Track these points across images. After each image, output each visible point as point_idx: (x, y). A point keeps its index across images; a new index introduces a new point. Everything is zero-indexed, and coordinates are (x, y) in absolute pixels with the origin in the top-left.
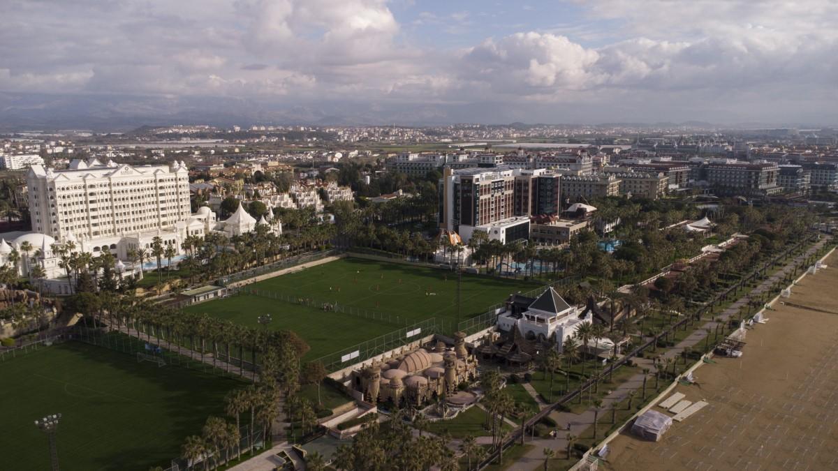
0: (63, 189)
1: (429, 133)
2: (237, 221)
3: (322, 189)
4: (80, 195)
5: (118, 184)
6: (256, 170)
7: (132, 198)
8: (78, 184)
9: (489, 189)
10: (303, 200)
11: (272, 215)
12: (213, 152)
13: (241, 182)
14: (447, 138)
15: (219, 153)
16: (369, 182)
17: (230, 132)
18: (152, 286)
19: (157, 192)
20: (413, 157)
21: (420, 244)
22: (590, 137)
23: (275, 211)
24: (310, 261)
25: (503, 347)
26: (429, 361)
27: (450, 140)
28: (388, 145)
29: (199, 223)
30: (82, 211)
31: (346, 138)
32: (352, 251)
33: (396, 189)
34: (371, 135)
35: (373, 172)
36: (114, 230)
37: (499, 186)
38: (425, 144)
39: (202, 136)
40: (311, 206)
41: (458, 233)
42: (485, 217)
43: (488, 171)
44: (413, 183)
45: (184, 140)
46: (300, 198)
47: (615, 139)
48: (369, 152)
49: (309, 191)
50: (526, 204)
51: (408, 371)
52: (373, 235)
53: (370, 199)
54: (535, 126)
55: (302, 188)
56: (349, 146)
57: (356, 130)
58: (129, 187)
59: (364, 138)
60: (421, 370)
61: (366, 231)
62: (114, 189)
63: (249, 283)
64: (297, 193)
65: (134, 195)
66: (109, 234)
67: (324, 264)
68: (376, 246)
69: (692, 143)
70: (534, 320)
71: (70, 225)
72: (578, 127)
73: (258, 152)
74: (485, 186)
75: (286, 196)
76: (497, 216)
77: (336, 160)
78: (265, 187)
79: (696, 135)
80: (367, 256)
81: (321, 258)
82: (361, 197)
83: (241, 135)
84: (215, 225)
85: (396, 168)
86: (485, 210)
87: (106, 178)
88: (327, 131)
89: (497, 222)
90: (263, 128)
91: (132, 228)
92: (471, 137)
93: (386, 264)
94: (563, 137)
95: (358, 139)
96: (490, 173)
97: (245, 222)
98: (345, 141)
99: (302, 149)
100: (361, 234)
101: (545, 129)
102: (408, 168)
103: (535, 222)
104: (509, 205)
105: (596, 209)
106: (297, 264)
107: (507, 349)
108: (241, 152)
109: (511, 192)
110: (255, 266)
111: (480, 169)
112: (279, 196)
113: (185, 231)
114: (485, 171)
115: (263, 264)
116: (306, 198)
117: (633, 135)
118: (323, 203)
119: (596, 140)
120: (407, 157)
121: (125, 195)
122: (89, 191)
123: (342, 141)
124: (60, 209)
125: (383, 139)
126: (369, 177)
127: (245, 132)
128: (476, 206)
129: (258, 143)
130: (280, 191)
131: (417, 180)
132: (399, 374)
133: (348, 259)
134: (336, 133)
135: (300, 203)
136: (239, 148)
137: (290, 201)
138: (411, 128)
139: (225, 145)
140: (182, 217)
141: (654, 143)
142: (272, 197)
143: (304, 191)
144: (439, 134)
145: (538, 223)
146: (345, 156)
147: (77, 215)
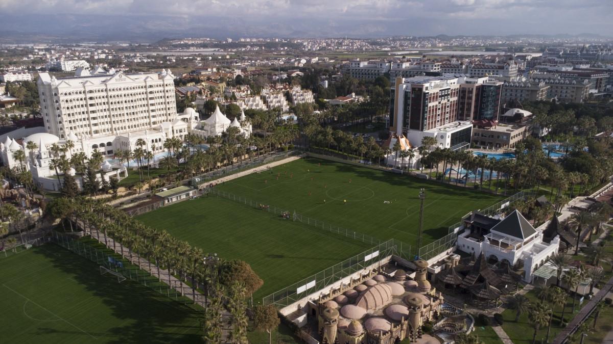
0: (66, 94)
1: (373, 44)
2: (213, 122)
3: (288, 92)
4: (81, 99)
5: (113, 90)
6: (237, 74)
7: (126, 102)
8: (79, 90)
9: (437, 96)
10: (272, 102)
11: (243, 116)
12: (210, 58)
13: (224, 85)
14: (387, 47)
15: (215, 59)
16: (327, 86)
17: (224, 43)
18: (133, 186)
19: (147, 96)
20: (363, 64)
21: (373, 149)
22: (502, 46)
23: (246, 112)
24: (274, 160)
25: (467, 277)
26: (389, 295)
27: (389, 49)
28: (341, 53)
29: (182, 123)
30: (83, 113)
31: (309, 48)
32: (311, 151)
33: (350, 92)
34: (328, 45)
35: (330, 76)
36: (111, 130)
37: (444, 94)
38: (370, 52)
39: (205, 46)
40: (279, 107)
41: (406, 137)
42: (432, 123)
43: (436, 79)
44: (363, 87)
45: (192, 49)
46: (269, 100)
47: (524, 48)
48: (327, 59)
49: (278, 93)
50: (469, 110)
51: (367, 308)
52: (330, 138)
53: (327, 100)
54: (456, 38)
55: (272, 90)
56: (312, 54)
57: (317, 42)
58: (123, 92)
59: (323, 47)
60: (381, 306)
61: (325, 134)
62: (110, 94)
63: (218, 183)
64: (267, 96)
65: (127, 99)
66: (107, 133)
67: (285, 164)
68: (333, 147)
69: (592, 51)
70: (498, 245)
71: (73, 125)
72: (491, 38)
73: (244, 59)
74: (434, 94)
75: (258, 98)
76: (443, 121)
77: (301, 65)
78: (242, 89)
79: (594, 44)
80: (324, 157)
81: (284, 158)
82: (320, 99)
83: (232, 45)
84: (196, 124)
85: (349, 73)
86: (433, 116)
87: (103, 85)
88: (295, 42)
89: (442, 126)
90: (248, 40)
91: (127, 128)
92: (406, 46)
93: (342, 165)
94: (479, 46)
95: (318, 48)
96: (438, 82)
97: (221, 122)
98: (309, 50)
99: (277, 56)
100: (320, 137)
101: (464, 39)
102: (359, 74)
103: (477, 127)
104: (453, 110)
105: (531, 114)
106: (263, 164)
107: (472, 280)
108: (231, 58)
109: (455, 99)
110: (225, 165)
111: (427, 78)
112: (251, 99)
113: (170, 130)
114: (433, 80)
115: (232, 162)
116: (274, 100)
117: (538, 44)
118: (288, 105)
119: (508, 49)
120: (359, 64)
121: (120, 99)
122: (89, 95)
123: (307, 50)
124: (64, 111)
125: (338, 48)
126: (327, 82)
127: (236, 43)
128: (424, 112)
129: (245, 52)
130: (253, 94)
131: (367, 83)
132: (358, 311)
133: (308, 159)
134: (302, 44)
135: (269, 104)
136: (230, 55)
137: (261, 102)
138: (359, 40)
139: (219, 53)
140: (169, 118)
141: (560, 51)
142: (246, 99)
143: (273, 94)
144: (381, 44)
145: (479, 127)
146: (308, 61)
147: (79, 117)
